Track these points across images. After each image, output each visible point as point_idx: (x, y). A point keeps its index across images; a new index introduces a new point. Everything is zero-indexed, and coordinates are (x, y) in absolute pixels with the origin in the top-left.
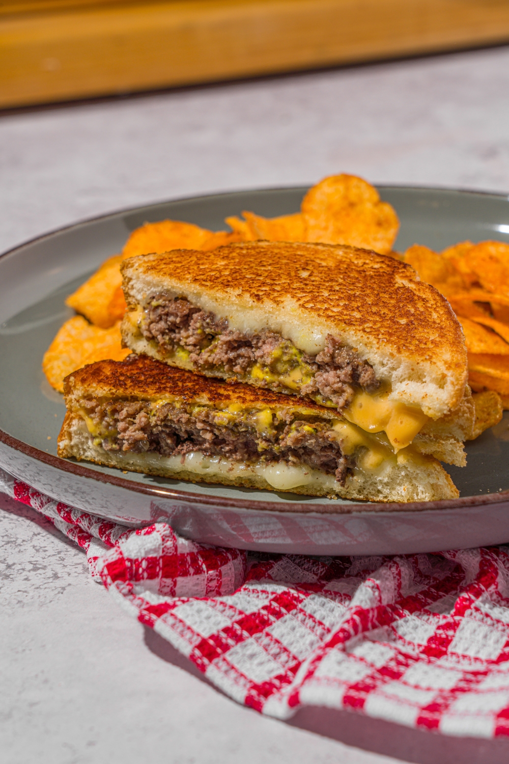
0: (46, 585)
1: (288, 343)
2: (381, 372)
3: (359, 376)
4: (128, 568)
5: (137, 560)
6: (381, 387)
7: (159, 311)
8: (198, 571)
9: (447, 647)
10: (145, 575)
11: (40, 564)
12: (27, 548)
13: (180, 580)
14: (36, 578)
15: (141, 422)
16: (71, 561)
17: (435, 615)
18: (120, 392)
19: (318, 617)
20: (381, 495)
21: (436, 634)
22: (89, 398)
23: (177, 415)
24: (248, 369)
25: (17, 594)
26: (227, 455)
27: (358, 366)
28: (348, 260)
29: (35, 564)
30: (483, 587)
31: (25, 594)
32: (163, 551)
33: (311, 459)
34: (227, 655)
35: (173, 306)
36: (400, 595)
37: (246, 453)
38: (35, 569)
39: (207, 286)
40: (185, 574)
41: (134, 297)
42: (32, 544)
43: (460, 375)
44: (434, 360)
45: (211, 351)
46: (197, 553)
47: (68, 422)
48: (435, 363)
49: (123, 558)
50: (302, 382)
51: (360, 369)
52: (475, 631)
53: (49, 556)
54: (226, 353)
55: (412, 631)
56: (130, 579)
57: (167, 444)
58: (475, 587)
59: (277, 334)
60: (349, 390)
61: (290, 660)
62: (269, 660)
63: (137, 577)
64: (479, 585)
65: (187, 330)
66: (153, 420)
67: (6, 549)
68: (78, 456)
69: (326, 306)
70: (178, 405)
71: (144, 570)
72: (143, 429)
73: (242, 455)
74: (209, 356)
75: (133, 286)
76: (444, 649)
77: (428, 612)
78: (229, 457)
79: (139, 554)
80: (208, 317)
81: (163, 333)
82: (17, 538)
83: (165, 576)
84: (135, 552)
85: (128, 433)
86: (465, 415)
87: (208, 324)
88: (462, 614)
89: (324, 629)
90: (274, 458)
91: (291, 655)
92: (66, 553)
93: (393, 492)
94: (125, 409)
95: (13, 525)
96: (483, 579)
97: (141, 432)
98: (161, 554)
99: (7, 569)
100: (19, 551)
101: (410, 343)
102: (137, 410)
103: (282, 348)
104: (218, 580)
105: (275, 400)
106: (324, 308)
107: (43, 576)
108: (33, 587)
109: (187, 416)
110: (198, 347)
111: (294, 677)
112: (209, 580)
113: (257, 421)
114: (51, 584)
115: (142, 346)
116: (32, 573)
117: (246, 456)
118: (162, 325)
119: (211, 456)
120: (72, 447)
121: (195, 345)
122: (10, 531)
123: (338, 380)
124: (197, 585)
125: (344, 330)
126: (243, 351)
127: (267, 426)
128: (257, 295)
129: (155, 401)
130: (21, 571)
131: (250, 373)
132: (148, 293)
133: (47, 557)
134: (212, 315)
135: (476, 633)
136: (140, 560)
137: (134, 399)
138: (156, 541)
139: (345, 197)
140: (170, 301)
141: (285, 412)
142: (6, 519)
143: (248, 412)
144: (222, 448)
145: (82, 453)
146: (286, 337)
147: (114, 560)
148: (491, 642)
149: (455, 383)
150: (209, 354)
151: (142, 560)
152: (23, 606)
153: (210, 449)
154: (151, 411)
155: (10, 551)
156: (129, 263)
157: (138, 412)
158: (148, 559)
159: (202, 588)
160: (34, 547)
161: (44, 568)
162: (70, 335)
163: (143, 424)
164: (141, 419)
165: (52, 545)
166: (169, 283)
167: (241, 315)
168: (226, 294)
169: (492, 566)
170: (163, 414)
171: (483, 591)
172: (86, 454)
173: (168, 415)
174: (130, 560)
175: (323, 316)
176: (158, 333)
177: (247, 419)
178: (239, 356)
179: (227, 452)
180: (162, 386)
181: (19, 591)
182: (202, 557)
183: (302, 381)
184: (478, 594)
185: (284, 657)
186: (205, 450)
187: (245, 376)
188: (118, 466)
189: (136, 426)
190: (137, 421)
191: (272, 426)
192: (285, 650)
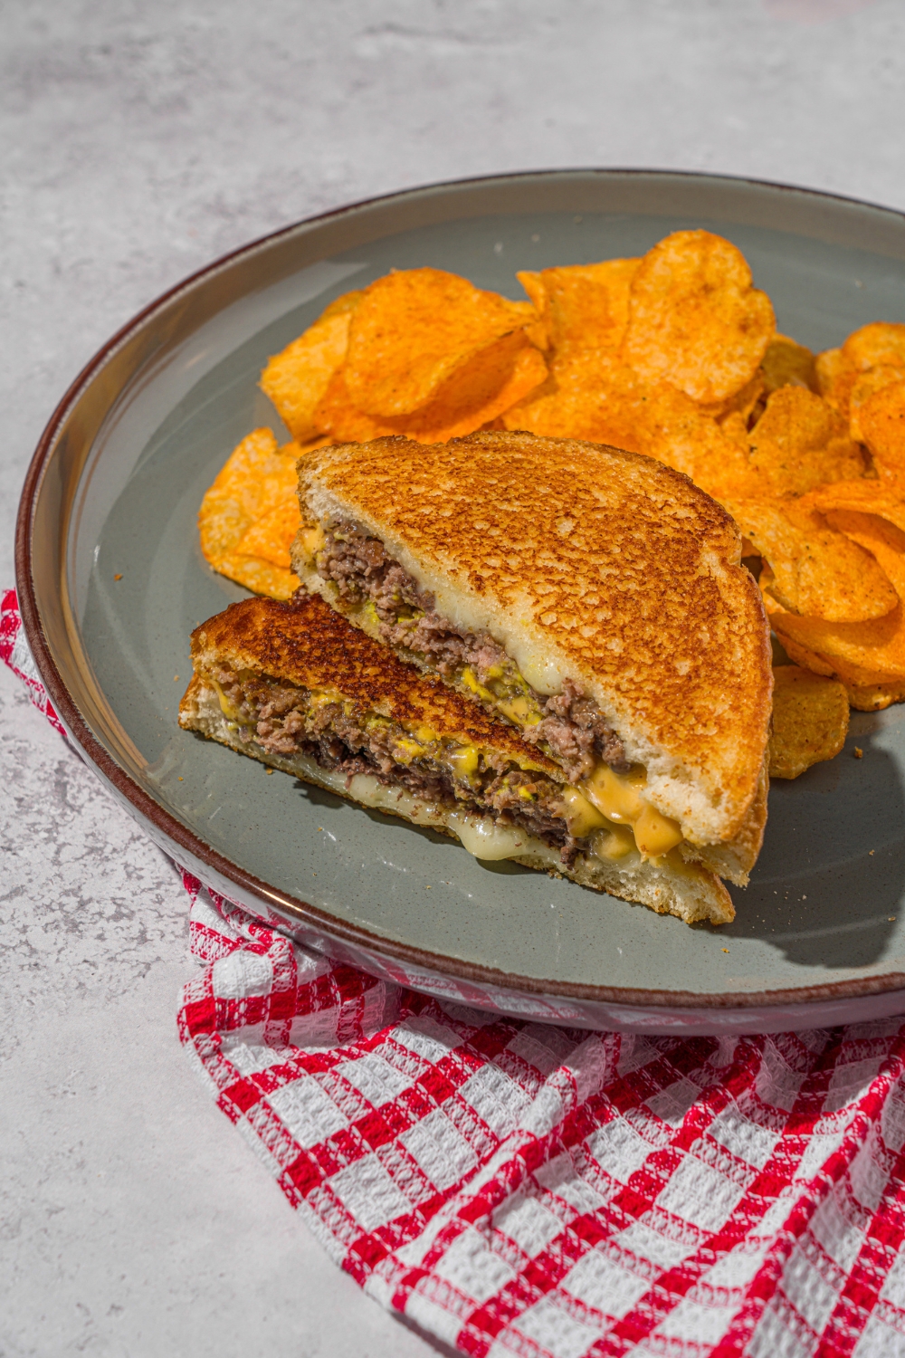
0: (125, 956)
1: (512, 664)
2: (635, 754)
3: (603, 747)
4: (219, 1013)
5: (233, 1001)
6: (633, 771)
7: (344, 548)
8: (328, 1003)
9: (654, 1195)
10: (243, 1020)
11: (126, 907)
12: (115, 867)
13: (297, 1020)
14: (117, 936)
15: (290, 727)
16: (171, 905)
17: (657, 1119)
18: (270, 670)
19: (482, 1111)
20: (623, 890)
21: (644, 1168)
22: (225, 666)
23: (344, 728)
24: (458, 669)
25: (80, 967)
26: (412, 789)
27: (602, 735)
28: (643, 493)
29: (119, 906)
30: (729, 1094)
31: (92, 969)
32: (274, 987)
33: (527, 825)
34: (332, 1182)
35: (362, 550)
36: (615, 1073)
37: (439, 792)
38: (118, 916)
39: (412, 539)
40: (307, 1010)
41: (312, 510)
42: (123, 861)
43: (741, 801)
44: (708, 766)
45: (409, 628)
46: (331, 974)
47: (194, 689)
48: (708, 772)
49: (212, 997)
50: (527, 719)
51: (605, 739)
52: (698, 1178)
53: (143, 890)
54: (428, 642)
55: (615, 1149)
56: (219, 1029)
57: (328, 756)
58: (718, 1093)
59: (499, 645)
60: (587, 762)
61: (425, 1190)
62: (394, 1190)
63: (230, 1025)
64: (724, 1092)
65: (380, 585)
66: (309, 725)
67: (85, 865)
68: (206, 734)
69: (574, 622)
70: (347, 710)
71: (241, 1016)
72: (295, 736)
73: (432, 795)
74: (406, 635)
75: (312, 496)
76: (650, 1198)
77: (647, 1112)
78: (414, 792)
79: (237, 993)
80: (409, 581)
81: (347, 577)
82: (106, 843)
83: (274, 1017)
84: (231, 989)
85: (270, 740)
86: (745, 844)
87: (408, 592)
88: (686, 1147)
89: (487, 1134)
90: (479, 811)
91: (427, 1184)
92: (168, 887)
93: (641, 890)
94: (271, 703)
95: (106, 812)
96: (733, 1082)
97: (290, 740)
98: (270, 991)
99: (78, 909)
100: (104, 873)
101: (680, 722)
102: (287, 706)
103: (504, 668)
104: (358, 1011)
105: (486, 736)
106: (568, 628)
107: (123, 934)
108: (107, 956)
109: (356, 732)
110: (393, 614)
111: (425, 1223)
112: (344, 1013)
113: (455, 763)
114: (133, 953)
115: (317, 583)
116: (113, 924)
117: (438, 798)
118: (346, 566)
119: (391, 784)
120: (199, 720)
121: (389, 610)
122: (100, 826)
123: (574, 743)
124: (325, 1021)
125: (590, 677)
126: (451, 645)
127: (469, 774)
128: (479, 579)
129: (317, 693)
130: (97, 917)
131: (460, 674)
132: (332, 512)
133: (139, 892)
134: (413, 581)
135: (701, 1181)
136: (237, 1002)
137: (288, 684)
138: (266, 974)
139: (700, 275)
140: (359, 538)
141: (496, 758)
142: (100, 798)
143: (446, 744)
144: (404, 779)
145: (212, 730)
146: (510, 655)
147: (198, 1000)
148: (718, 1199)
149: (732, 811)
150: (405, 632)
151: (240, 1002)
152: (83, 997)
153: (388, 777)
154: (309, 709)
155: (90, 869)
156: (310, 462)
157: (289, 709)
158: (249, 1001)
159: (332, 1026)
160: (126, 865)
161: (130, 916)
162: (248, 462)
163: (293, 731)
164: (291, 723)
165: (152, 867)
166: (358, 513)
167: (455, 598)
168: (435, 563)
169: (752, 1055)
170: (323, 722)
171: (730, 1100)
172: (218, 733)
173: (330, 723)
174: (221, 1001)
175: (565, 648)
176: (339, 576)
177: (441, 756)
178: (446, 650)
179: (413, 786)
180: (332, 670)
181: (85, 961)
182: (337, 981)
183: (527, 717)
184: (720, 1105)
185: (416, 1185)
186: (382, 777)
187: (451, 679)
188: (261, 759)
189: (284, 731)
190: (286, 723)
191: (477, 773)
192: (421, 1173)
